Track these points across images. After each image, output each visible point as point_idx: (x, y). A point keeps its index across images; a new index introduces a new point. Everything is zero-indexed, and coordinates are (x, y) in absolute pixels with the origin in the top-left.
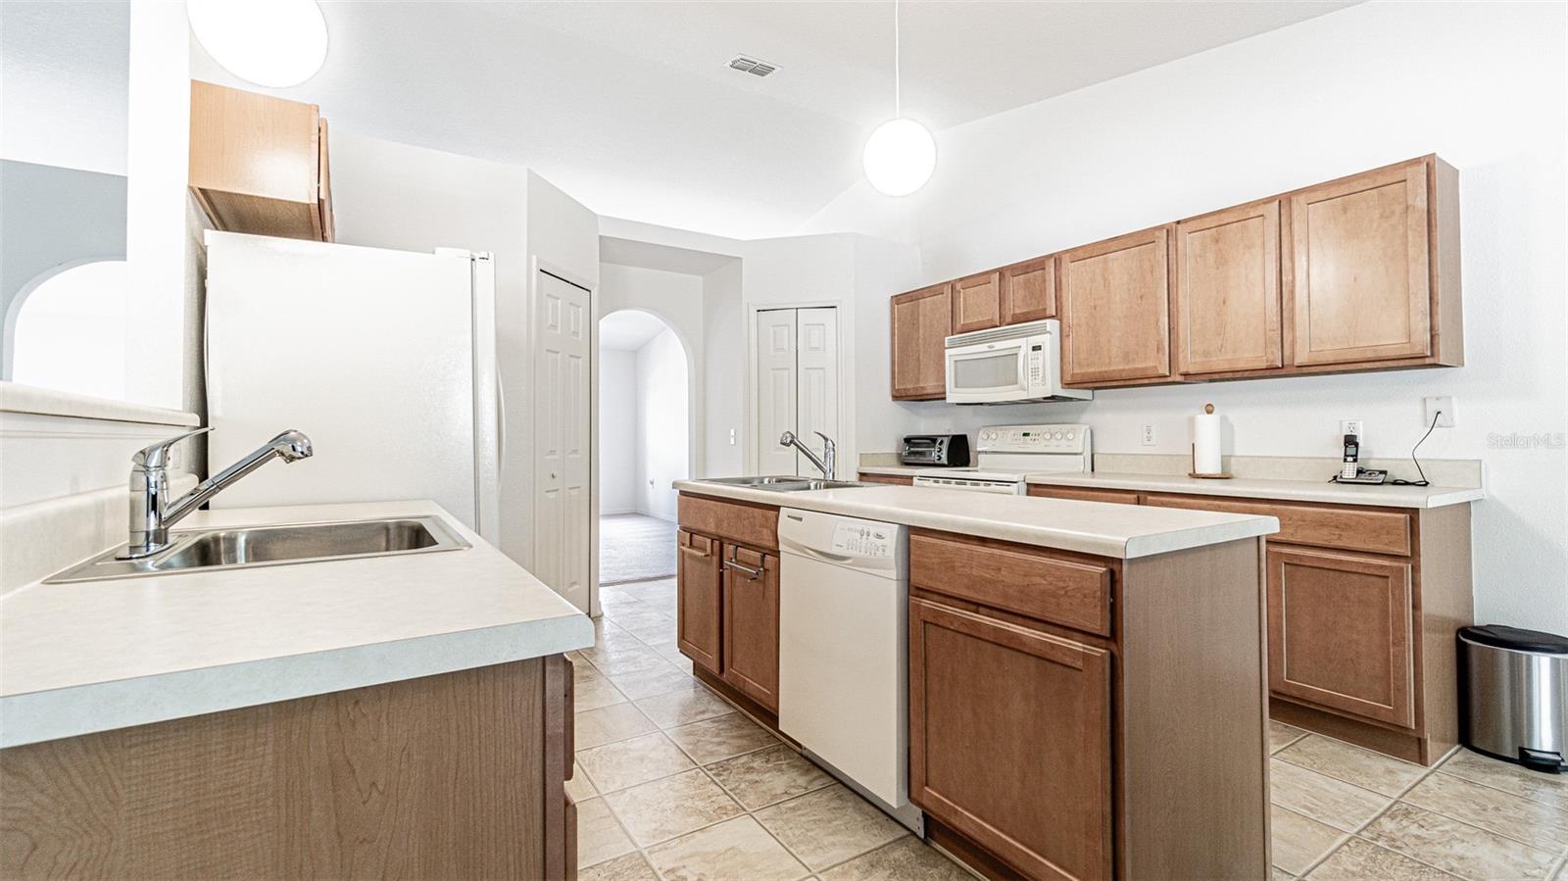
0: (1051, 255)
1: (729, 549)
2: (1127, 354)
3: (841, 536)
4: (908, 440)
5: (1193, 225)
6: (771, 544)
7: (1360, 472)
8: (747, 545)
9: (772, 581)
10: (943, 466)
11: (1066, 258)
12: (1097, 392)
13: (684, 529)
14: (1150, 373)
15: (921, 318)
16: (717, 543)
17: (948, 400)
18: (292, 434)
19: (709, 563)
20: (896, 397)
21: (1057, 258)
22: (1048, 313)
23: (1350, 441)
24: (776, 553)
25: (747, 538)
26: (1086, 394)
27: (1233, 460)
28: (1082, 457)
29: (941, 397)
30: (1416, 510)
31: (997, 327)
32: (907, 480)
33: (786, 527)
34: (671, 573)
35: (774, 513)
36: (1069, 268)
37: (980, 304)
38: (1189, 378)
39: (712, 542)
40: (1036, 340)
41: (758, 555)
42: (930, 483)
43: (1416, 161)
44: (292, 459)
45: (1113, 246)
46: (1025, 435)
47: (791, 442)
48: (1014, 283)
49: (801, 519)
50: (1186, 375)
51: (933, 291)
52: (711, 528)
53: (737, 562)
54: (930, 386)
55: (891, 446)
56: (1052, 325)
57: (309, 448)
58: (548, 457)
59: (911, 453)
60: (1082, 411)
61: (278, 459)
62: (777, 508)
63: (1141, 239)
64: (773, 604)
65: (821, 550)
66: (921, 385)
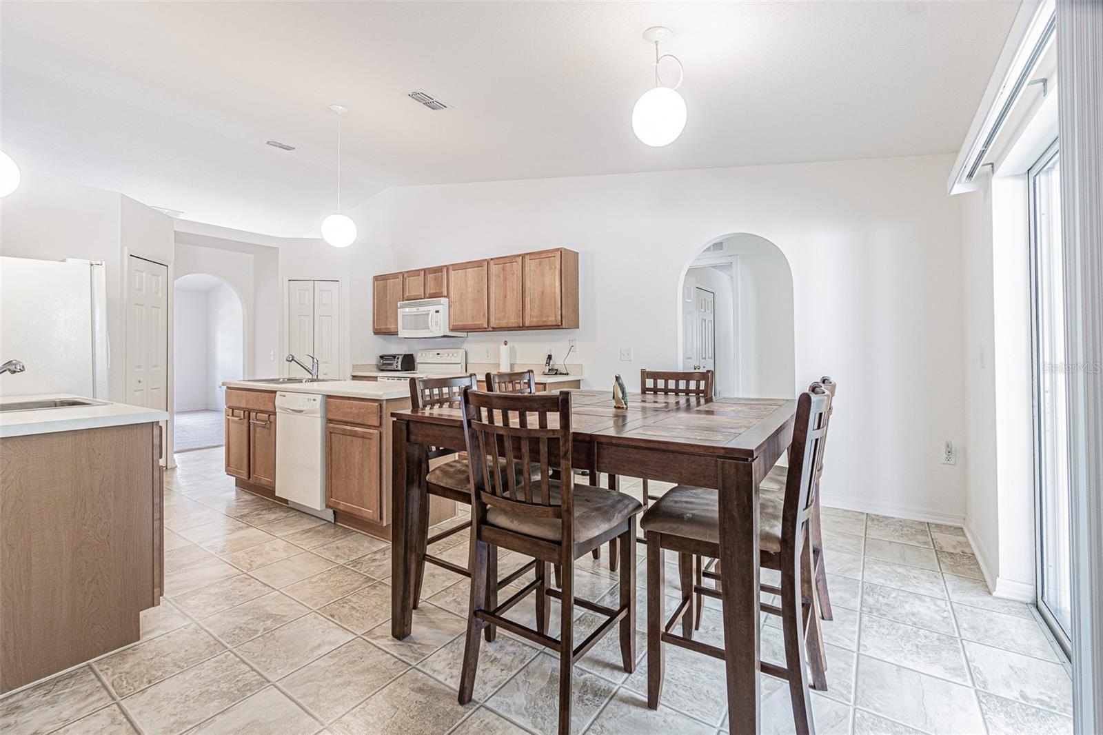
0: (445, 266)
1: (253, 415)
2: (473, 317)
3: (300, 402)
4: (382, 357)
5: (496, 261)
6: (273, 410)
7: (549, 370)
8: (262, 412)
9: (273, 427)
10: (399, 371)
11: (451, 268)
12: (469, 334)
13: (229, 407)
14: (481, 326)
15: (388, 291)
16: (246, 413)
17: (399, 336)
18: (14, 361)
19: (242, 424)
20: (376, 333)
21: (447, 267)
22: (444, 295)
23: (550, 357)
24: (275, 414)
25: (262, 408)
26: (464, 334)
27: (515, 366)
28: (460, 365)
29: (396, 333)
30: (545, 384)
31: (422, 299)
32: (375, 379)
33: (279, 401)
34: (221, 444)
35: (274, 394)
36: (452, 273)
37: (415, 286)
38: (494, 329)
39: (244, 412)
40: (437, 308)
41: (267, 415)
42: (386, 380)
43: (557, 250)
44: (15, 372)
45: (468, 265)
46: (438, 354)
47: (292, 360)
48: (430, 277)
49: (284, 396)
50: (493, 328)
51: (394, 276)
52: (243, 405)
53: (257, 420)
54: (392, 327)
55: (373, 360)
56: (444, 301)
57: (23, 367)
58: (135, 370)
59: (383, 364)
60: (463, 342)
61: (7, 372)
62: (275, 392)
63: (477, 264)
64: (274, 438)
65: (294, 409)
66: (388, 327)
